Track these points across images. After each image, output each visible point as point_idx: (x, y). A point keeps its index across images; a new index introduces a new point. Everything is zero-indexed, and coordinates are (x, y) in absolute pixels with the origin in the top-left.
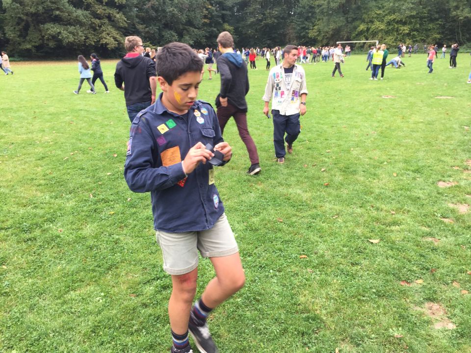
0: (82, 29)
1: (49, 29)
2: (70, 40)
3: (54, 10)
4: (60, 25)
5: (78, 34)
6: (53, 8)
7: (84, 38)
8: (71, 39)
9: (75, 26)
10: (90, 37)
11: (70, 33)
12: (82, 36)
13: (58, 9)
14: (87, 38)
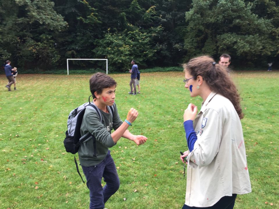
0: (260, 39)
1: (226, 39)
2: (245, 50)
3: (235, 18)
4: (238, 34)
5: (255, 43)
6: (233, 16)
7: (261, 47)
8: (247, 48)
9: (253, 35)
10: (267, 46)
11: (247, 42)
12: (259, 46)
13: (239, 17)
14: (264, 48)
